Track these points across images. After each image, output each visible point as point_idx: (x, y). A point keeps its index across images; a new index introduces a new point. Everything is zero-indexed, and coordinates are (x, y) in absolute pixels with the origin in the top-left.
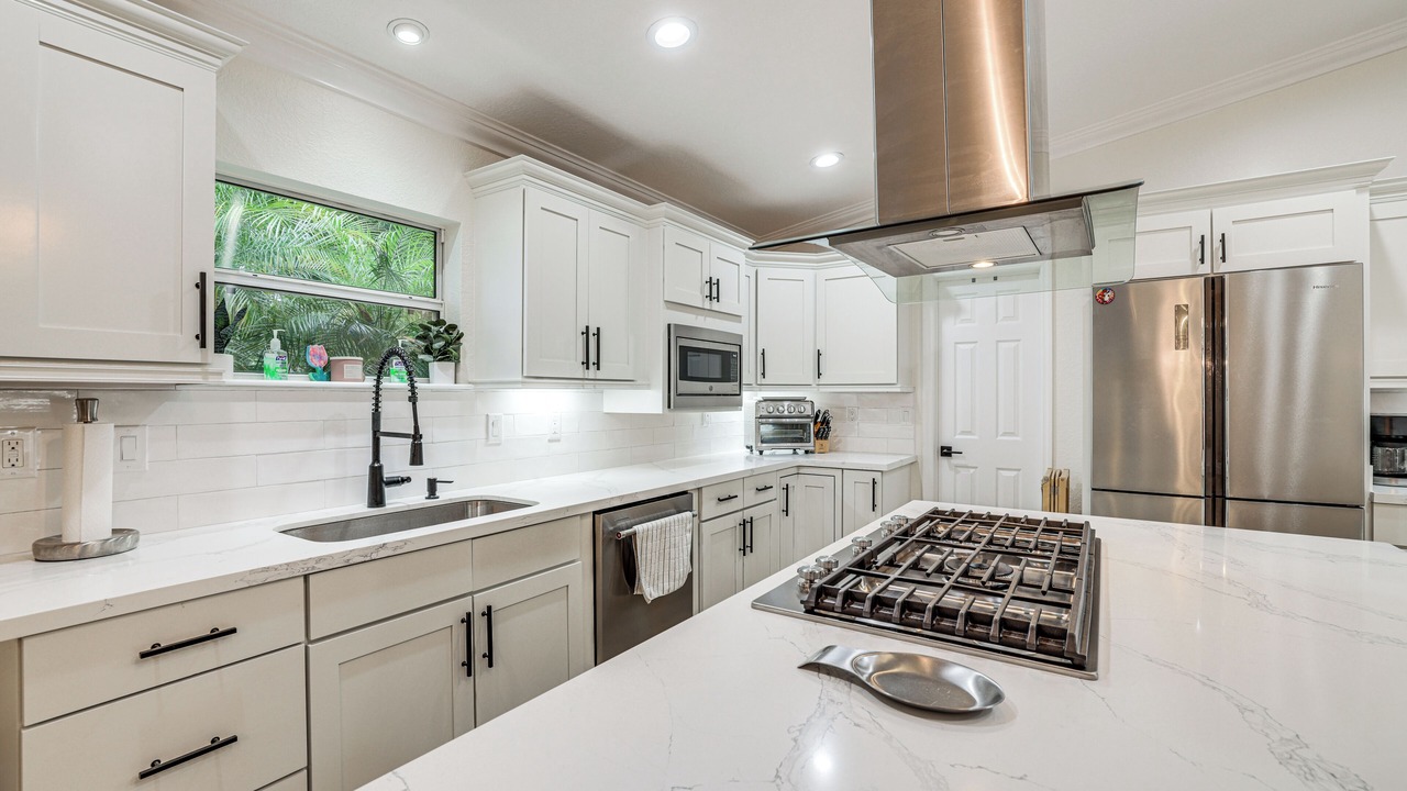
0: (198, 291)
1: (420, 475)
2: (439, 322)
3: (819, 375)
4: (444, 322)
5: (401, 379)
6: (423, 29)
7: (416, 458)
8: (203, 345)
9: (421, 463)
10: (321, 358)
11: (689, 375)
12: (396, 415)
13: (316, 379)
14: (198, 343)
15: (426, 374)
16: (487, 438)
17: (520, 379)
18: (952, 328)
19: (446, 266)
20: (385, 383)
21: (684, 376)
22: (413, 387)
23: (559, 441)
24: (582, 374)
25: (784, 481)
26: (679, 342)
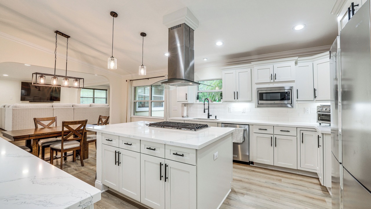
21: (261, 99)
23: (245, 113)
24: (234, 100)
25: (302, 132)
26: (259, 92)
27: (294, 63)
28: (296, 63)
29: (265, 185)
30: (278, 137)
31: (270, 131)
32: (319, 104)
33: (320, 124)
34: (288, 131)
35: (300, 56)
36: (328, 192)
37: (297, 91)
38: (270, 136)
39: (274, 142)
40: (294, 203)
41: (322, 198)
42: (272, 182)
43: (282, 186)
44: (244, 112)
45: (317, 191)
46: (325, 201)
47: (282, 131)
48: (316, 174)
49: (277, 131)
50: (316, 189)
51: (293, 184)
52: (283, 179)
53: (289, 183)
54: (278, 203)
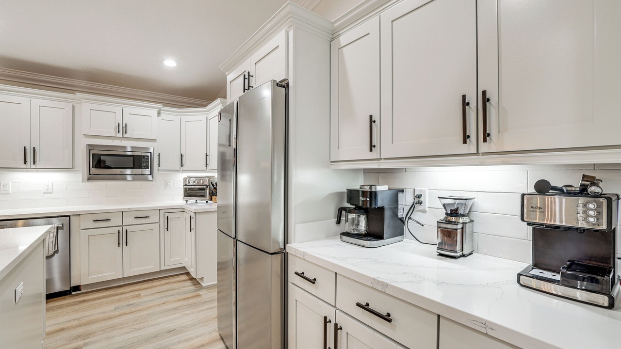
3: (206, 165)
23: (52, 193)
24: (25, 166)
25: (166, 215)
26: (92, 152)
27: (155, 112)
28: (159, 114)
29: (117, 313)
30: (129, 229)
31: (116, 221)
32: (186, 175)
33: (187, 201)
34: (146, 217)
35: (165, 105)
36: (200, 284)
37: (159, 155)
38: (117, 229)
39: (123, 239)
40: (168, 316)
41: (196, 293)
42: (126, 303)
43: (144, 302)
44: (50, 191)
45: (189, 288)
46: (199, 295)
47: (137, 218)
48: (184, 268)
49: (129, 220)
50: (187, 287)
51: (159, 292)
52: (142, 293)
53: (152, 294)
54: (147, 327)
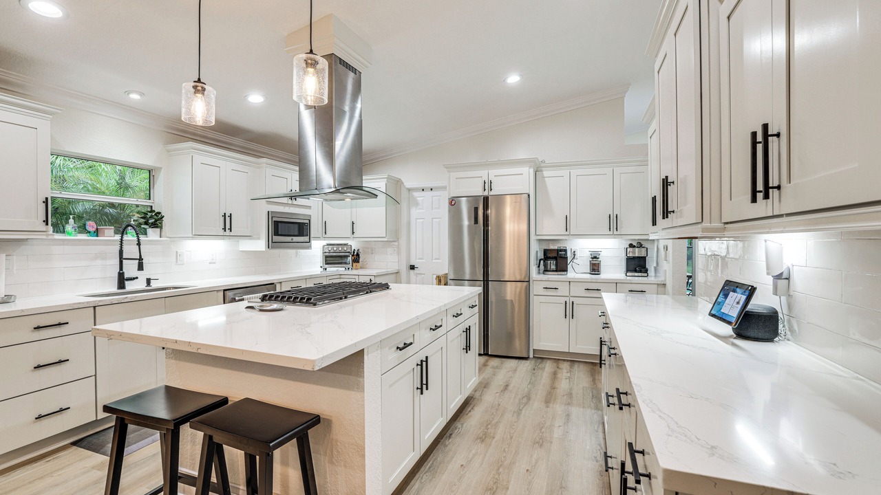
0: (44, 204)
1: (143, 276)
2: (152, 211)
3: (353, 233)
4: (154, 211)
5: (133, 236)
6: (142, 94)
7: (141, 267)
8: (47, 224)
9: (143, 270)
10: (93, 227)
11: (279, 233)
12: (131, 250)
13: (91, 236)
14: (45, 223)
15: (146, 234)
16: (177, 262)
17: (191, 236)
18: (415, 212)
19: (155, 186)
20: (125, 238)
21: (276, 233)
22: (139, 240)
26: (274, 219)
